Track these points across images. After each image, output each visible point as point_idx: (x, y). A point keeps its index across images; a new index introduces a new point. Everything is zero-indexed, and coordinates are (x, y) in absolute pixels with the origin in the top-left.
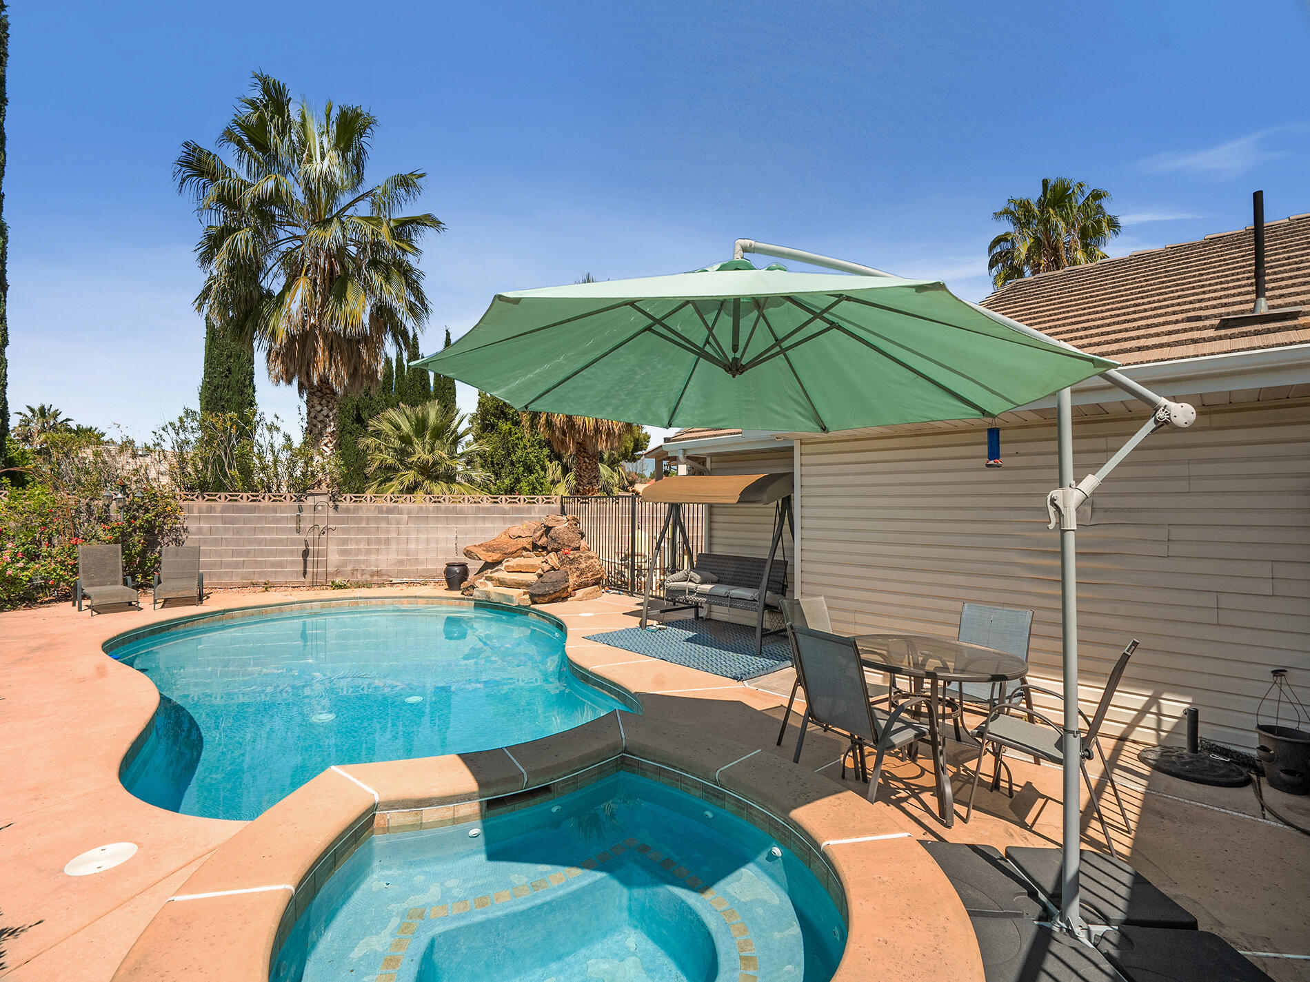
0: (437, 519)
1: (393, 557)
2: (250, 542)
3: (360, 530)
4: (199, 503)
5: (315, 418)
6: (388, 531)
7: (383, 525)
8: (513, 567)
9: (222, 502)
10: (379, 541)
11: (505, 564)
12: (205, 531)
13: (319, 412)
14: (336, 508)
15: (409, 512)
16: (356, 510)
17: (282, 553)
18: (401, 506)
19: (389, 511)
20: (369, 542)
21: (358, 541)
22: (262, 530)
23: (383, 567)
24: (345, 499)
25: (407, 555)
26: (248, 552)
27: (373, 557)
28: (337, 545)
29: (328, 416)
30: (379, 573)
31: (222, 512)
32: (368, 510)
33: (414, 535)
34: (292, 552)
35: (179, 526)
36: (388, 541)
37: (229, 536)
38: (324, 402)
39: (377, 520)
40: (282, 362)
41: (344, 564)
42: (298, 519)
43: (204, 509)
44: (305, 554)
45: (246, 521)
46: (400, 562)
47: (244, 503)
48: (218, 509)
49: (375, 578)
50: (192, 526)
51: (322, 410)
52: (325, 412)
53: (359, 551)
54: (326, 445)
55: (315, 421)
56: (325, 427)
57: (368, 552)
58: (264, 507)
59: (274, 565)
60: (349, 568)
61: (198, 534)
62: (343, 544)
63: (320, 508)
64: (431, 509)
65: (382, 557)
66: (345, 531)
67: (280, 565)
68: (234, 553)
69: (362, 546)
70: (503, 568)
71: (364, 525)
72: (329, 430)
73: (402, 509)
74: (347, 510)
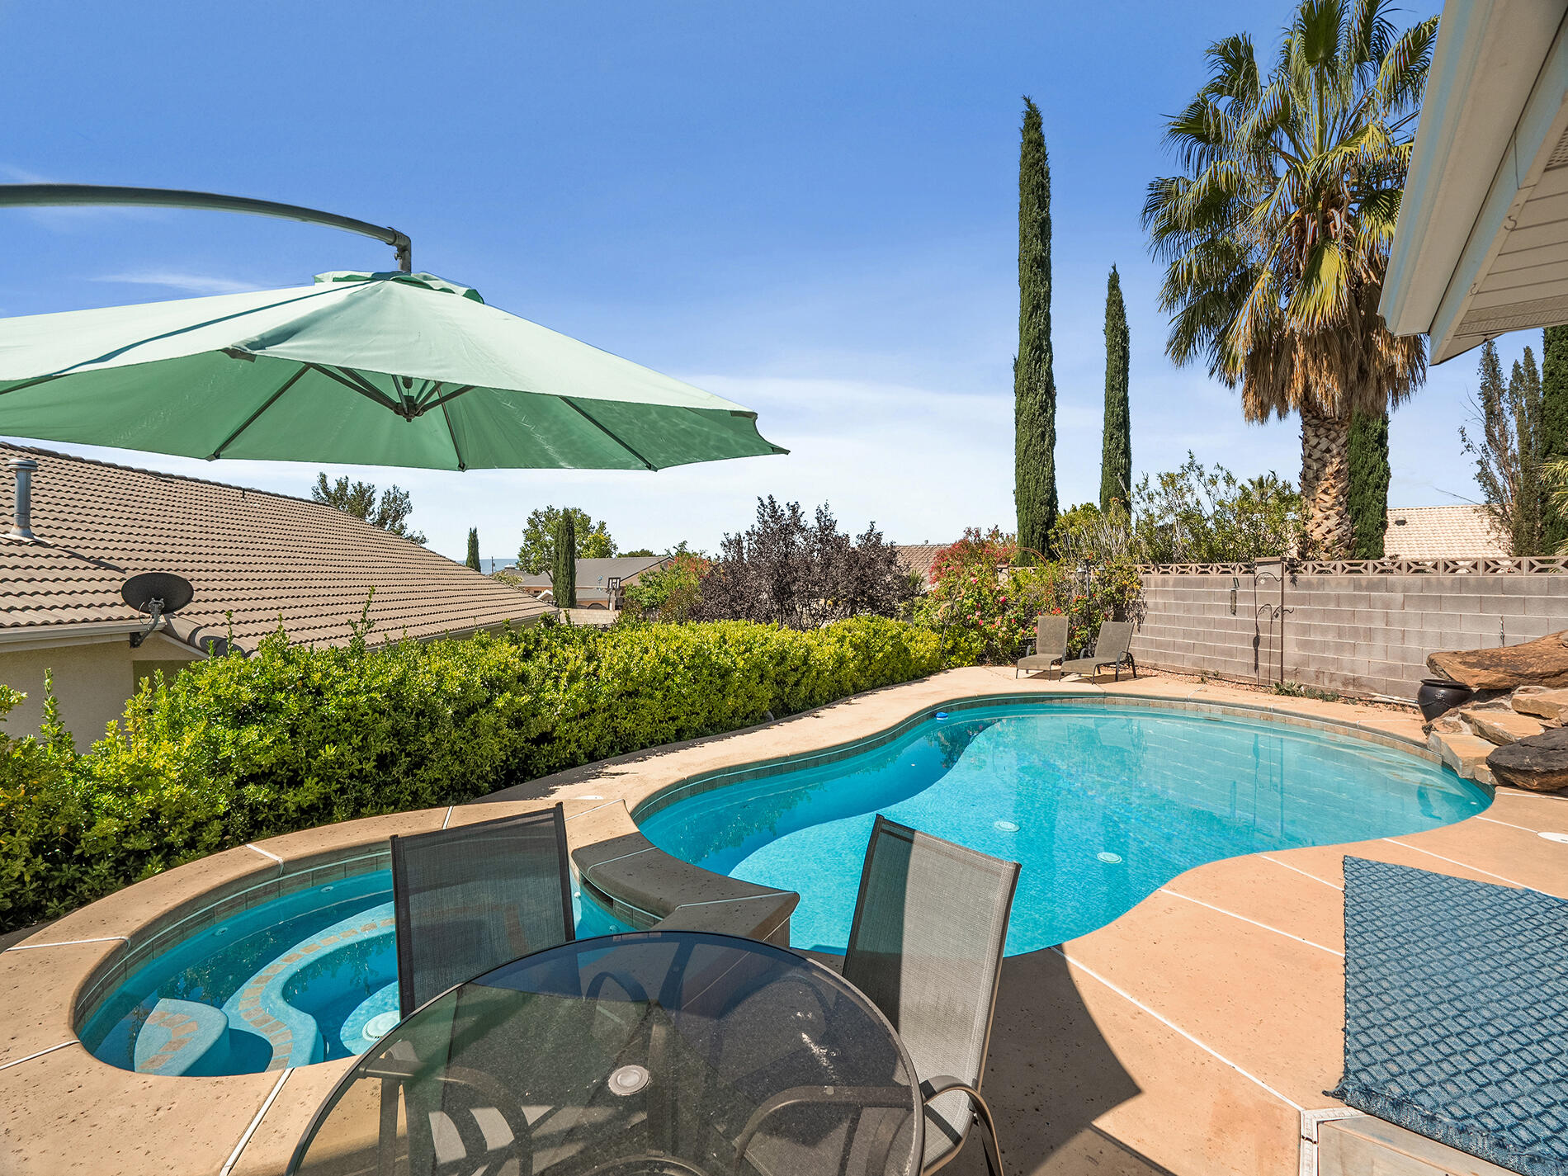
0: (1461, 602)
1: (1378, 659)
2: (1200, 622)
3: (1326, 614)
4: (1155, 576)
5: (1310, 456)
6: (1370, 617)
7: (1362, 608)
8: (1525, 704)
9: (1174, 576)
10: (1355, 632)
11: (1517, 695)
12: (1160, 606)
13: (1315, 447)
14: (1294, 581)
15: (1406, 589)
16: (1322, 584)
17: (1231, 638)
18: (1390, 577)
19: (1372, 586)
20: (1340, 632)
21: (1324, 631)
22: (1210, 608)
23: (1363, 674)
24: (1306, 568)
25: (1404, 659)
26: (1198, 634)
27: (1346, 657)
28: (1296, 634)
29: (1328, 451)
30: (1355, 682)
31: (1174, 586)
32: (1339, 584)
33: (1413, 628)
34: (1242, 639)
35: (1140, 600)
36: (1369, 634)
37: (1180, 614)
38: (1322, 431)
39: (1353, 600)
41: (1306, 661)
42: (1234, 597)
43: (1159, 582)
44: (1257, 641)
45: (1196, 597)
46: (1391, 670)
47: (1193, 575)
48: (1171, 583)
49: (1351, 689)
50: (1150, 600)
51: (1319, 443)
52: (1323, 446)
53: (1325, 646)
54: (1325, 492)
55: (1309, 461)
56: (1325, 466)
57: (1339, 648)
58: (1213, 580)
59: (1224, 652)
60: (1312, 669)
61: (1155, 610)
62: (1304, 633)
63: (1262, 582)
64: (1448, 583)
65: (1361, 658)
66: (1307, 614)
67: (1229, 653)
68: (1186, 634)
69: (1330, 638)
70: (1508, 704)
71: (1332, 607)
72: (1329, 470)
73: (1393, 584)
74: (1309, 585)
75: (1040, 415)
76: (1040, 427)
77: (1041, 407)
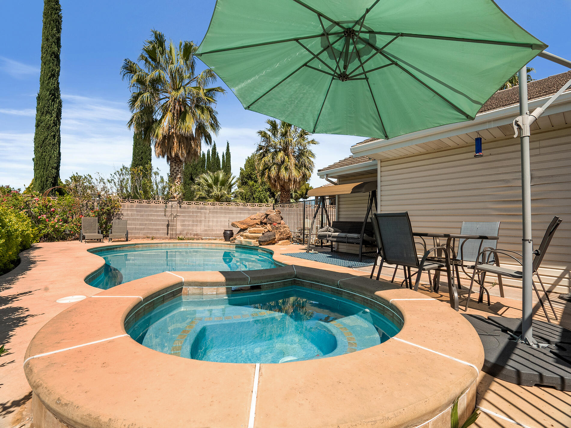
0: (221, 213)
1: (203, 228)
2: (147, 220)
3: (190, 216)
4: (127, 204)
5: (173, 171)
6: (201, 217)
7: (199, 214)
8: (252, 231)
9: (136, 204)
10: (197, 221)
11: (248, 230)
12: (129, 215)
13: (175, 169)
14: (180, 207)
15: (209, 209)
16: (188, 208)
17: (159, 225)
18: (206, 206)
19: (202, 209)
20: (193, 221)
21: (189, 221)
22: (151, 215)
23: (199, 232)
24: (184, 203)
25: (209, 227)
26: (146, 224)
27: (195, 228)
28: (180, 222)
29: (178, 171)
30: (197, 235)
31: (136, 207)
32: (193, 208)
33: (211, 219)
34: (163, 225)
35: (120, 213)
36: (201, 221)
37: (139, 217)
38: (177, 165)
39: (197, 212)
40: (160, 148)
41: (183, 230)
42: (165, 211)
43: (130, 206)
44: (168, 225)
45: (145, 211)
46: (206, 230)
47: (145, 204)
48: (135, 206)
49: (196, 237)
50: (125, 213)
51: (176, 168)
52: (177, 169)
53: (189, 225)
54: (177, 182)
55: (173, 173)
56: (177, 175)
57: (193, 225)
58: (152, 206)
59: (156, 230)
60: (185, 232)
61: (127, 216)
62: (183, 222)
63: (174, 206)
64: (219, 208)
65: (199, 228)
66: (184, 216)
67: (158, 230)
68: (140, 225)
69: (191, 223)
70: (248, 232)
71: (191, 214)
72: (178, 176)
73: (207, 208)
74: (185, 208)
75: (53, 126)
76: (53, 132)
77: (54, 123)
